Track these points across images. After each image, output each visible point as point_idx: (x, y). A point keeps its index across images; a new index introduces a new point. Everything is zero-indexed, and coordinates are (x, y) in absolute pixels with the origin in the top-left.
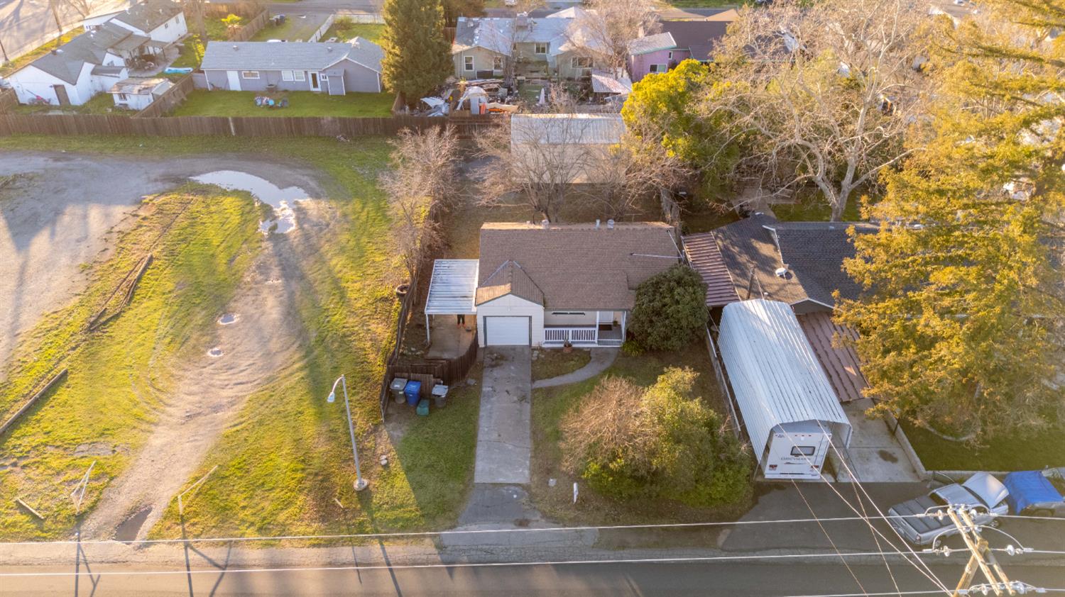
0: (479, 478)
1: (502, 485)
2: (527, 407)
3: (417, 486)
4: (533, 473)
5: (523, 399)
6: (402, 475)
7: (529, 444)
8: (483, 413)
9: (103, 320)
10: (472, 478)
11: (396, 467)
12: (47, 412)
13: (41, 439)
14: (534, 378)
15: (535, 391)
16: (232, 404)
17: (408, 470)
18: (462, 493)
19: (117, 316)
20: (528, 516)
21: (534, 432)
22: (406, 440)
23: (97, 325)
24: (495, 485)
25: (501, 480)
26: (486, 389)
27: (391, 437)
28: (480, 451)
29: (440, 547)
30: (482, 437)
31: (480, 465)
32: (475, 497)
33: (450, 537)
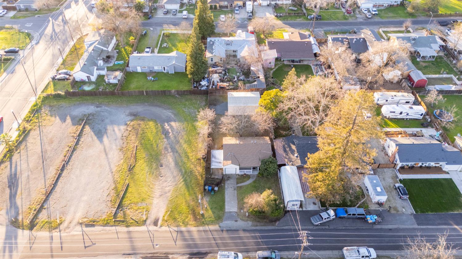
0: (226, 211)
1: (231, 212)
2: (236, 192)
3: (214, 213)
4: (238, 209)
5: (235, 189)
6: (210, 210)
7: (236, 202)
8: (226, 194)
9: (131, 167)
10: (225, 211)
11: (208, 208)
12: (128, 195)
13: (129, 202)
14: (237, 183)
15: (238, 187)
16: (169, 192)
17: (211, 209)
18: (223, 214)
19: (134, 166)
20: (237, 219)
21: (238, 199)
22: (210, 201)
23: (131, 169)
24: (230, 212)
25: (231, 211)
26: (226, 187)
27: (206, 200)
28: (226, 203)
29: (220, 227)
30: (226, 200)
31: (226, 207)
32: (226, 215)
33: (221, 224)
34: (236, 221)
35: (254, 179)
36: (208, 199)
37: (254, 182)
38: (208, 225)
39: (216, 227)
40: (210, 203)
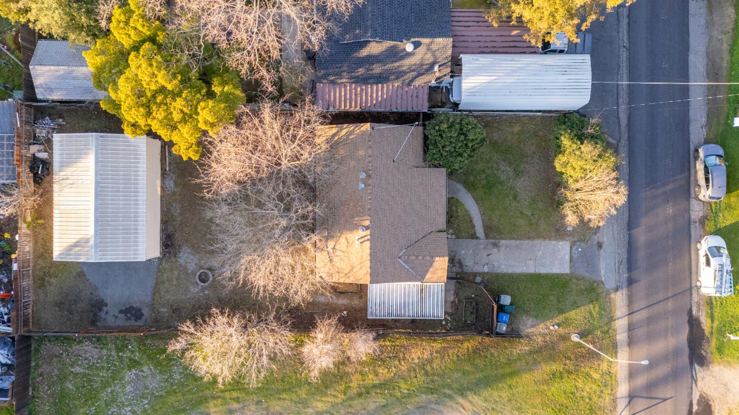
0: (566, 270)
1: (571, 257)
2: (503, 242)
3: (575, 305)
4: (563, 239)
5: (495, 245)
6: (567, 315)
7: (538, 242)
8: (510, 271)
10: (566, 274)
11: (560, 318)
14: (474, 236)
15: (487, 236)
17: (562, 311)
18: (578, 279)
20: (595, 243)
21: (529, 238)
22: (536, 317)
24: (571, 261)
25: (567, 258)
26: (486, 269)
27: (533, 326)
28: (543, 271)
29: (617, 289)
30: (531, 270)
31: (556, 270)
32: (582, 272)
33: (610, 284)
34: (600, 245)
35: (460, 186)
36: (530, 321)
37: (470, 187)
38: (611, 319)
39: (619, 300)
40: (541, 315)
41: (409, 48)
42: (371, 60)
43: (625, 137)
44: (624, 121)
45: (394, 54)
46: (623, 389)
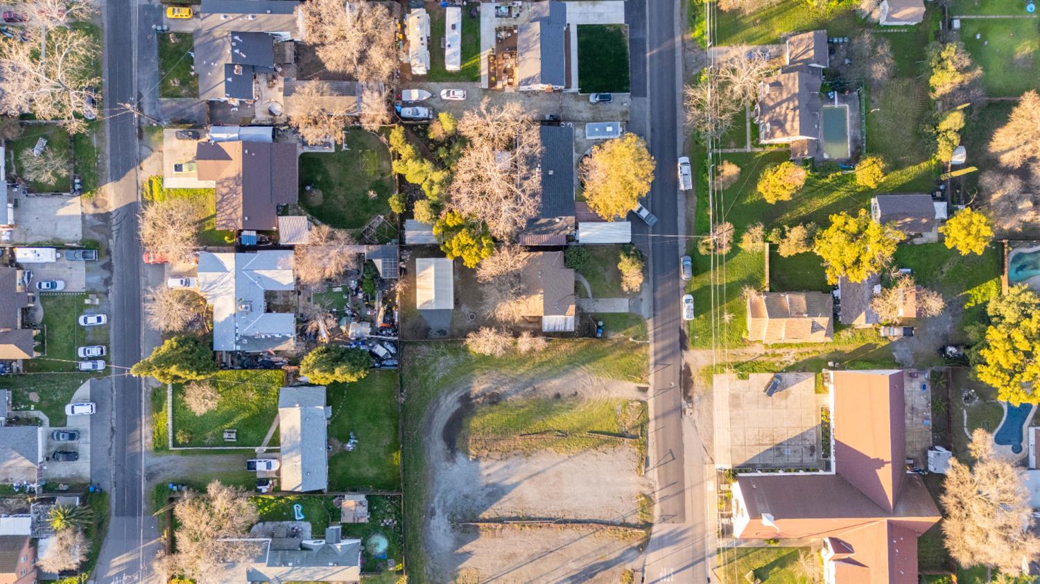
0: (627, 311)
2: (600, 299)
3: (631, 326)
4: (625, 298)
5: (597, 301)
6: (628, 330)
7: (615, 299)
8: (603, 311)
9: (560, 434)
10: (627, 313)
11: (625, 331)
12: (605, 429)
13: (616, 425)
14: (587, 297)
15: (593, 297)
16: (600, 381)
17: (625, 329)
18: (632, 315)
19: (559, 431)
21: (611, 297)
22: (615, 331)
23: (564, 434)
24: (629, 307)
25: (628, 305)
26: (593, 311)
27: (613, 335)
28: (617, 312)
29: (649, 318)
30: (612, 311)
31: (623, 311)
32: (634, 311)
33: (646, 317)
34: (641, 300)
35: (581, 276)
36: (612, 333)
37: (585, 276)
38: (646, 331)
39: (650, 323)
40: (617, 330)
41: (557, 220)
42: (542, 225)
43: (651, 253)
44: (650, 247)
45: (551, 223)
46: (652, 360)
